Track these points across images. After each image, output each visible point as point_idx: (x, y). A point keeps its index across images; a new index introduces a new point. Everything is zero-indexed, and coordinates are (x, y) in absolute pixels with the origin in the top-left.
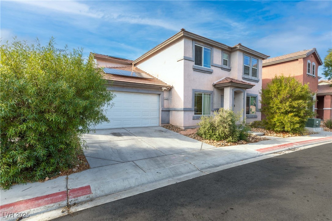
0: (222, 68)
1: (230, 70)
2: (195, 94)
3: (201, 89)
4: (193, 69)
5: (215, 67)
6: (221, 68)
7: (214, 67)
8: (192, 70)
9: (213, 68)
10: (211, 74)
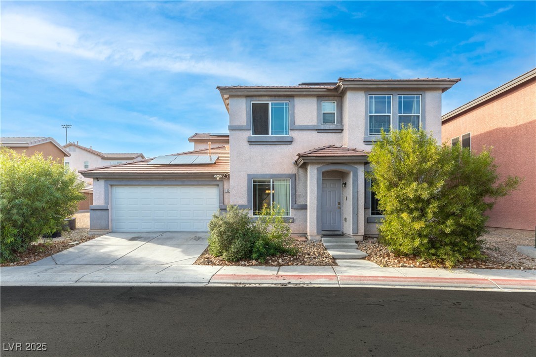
0: (319, 131)
1: (343, 130)
2: (255, 182)
3: (268, 173)
4: (248, 142)
5: (301, 132)
6: (316, 130)
7: (296, 132)
8: (246, 144)
9: (294, 134)
10: (289, 145)
